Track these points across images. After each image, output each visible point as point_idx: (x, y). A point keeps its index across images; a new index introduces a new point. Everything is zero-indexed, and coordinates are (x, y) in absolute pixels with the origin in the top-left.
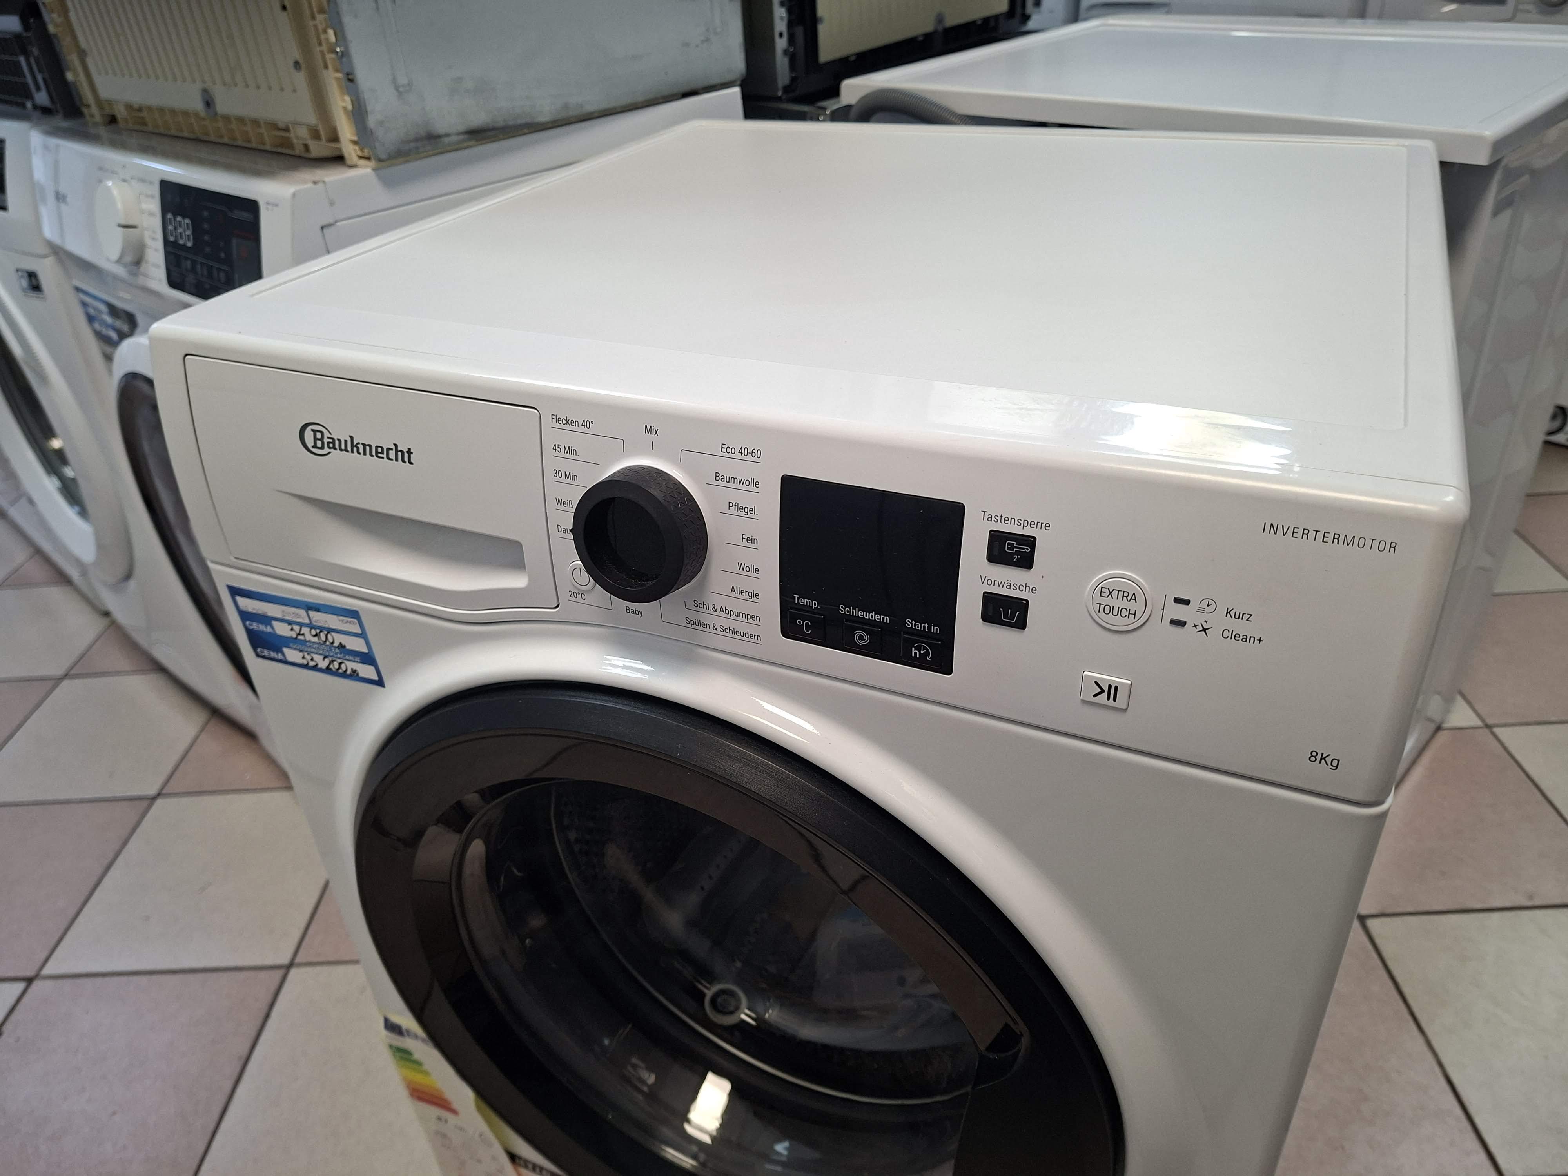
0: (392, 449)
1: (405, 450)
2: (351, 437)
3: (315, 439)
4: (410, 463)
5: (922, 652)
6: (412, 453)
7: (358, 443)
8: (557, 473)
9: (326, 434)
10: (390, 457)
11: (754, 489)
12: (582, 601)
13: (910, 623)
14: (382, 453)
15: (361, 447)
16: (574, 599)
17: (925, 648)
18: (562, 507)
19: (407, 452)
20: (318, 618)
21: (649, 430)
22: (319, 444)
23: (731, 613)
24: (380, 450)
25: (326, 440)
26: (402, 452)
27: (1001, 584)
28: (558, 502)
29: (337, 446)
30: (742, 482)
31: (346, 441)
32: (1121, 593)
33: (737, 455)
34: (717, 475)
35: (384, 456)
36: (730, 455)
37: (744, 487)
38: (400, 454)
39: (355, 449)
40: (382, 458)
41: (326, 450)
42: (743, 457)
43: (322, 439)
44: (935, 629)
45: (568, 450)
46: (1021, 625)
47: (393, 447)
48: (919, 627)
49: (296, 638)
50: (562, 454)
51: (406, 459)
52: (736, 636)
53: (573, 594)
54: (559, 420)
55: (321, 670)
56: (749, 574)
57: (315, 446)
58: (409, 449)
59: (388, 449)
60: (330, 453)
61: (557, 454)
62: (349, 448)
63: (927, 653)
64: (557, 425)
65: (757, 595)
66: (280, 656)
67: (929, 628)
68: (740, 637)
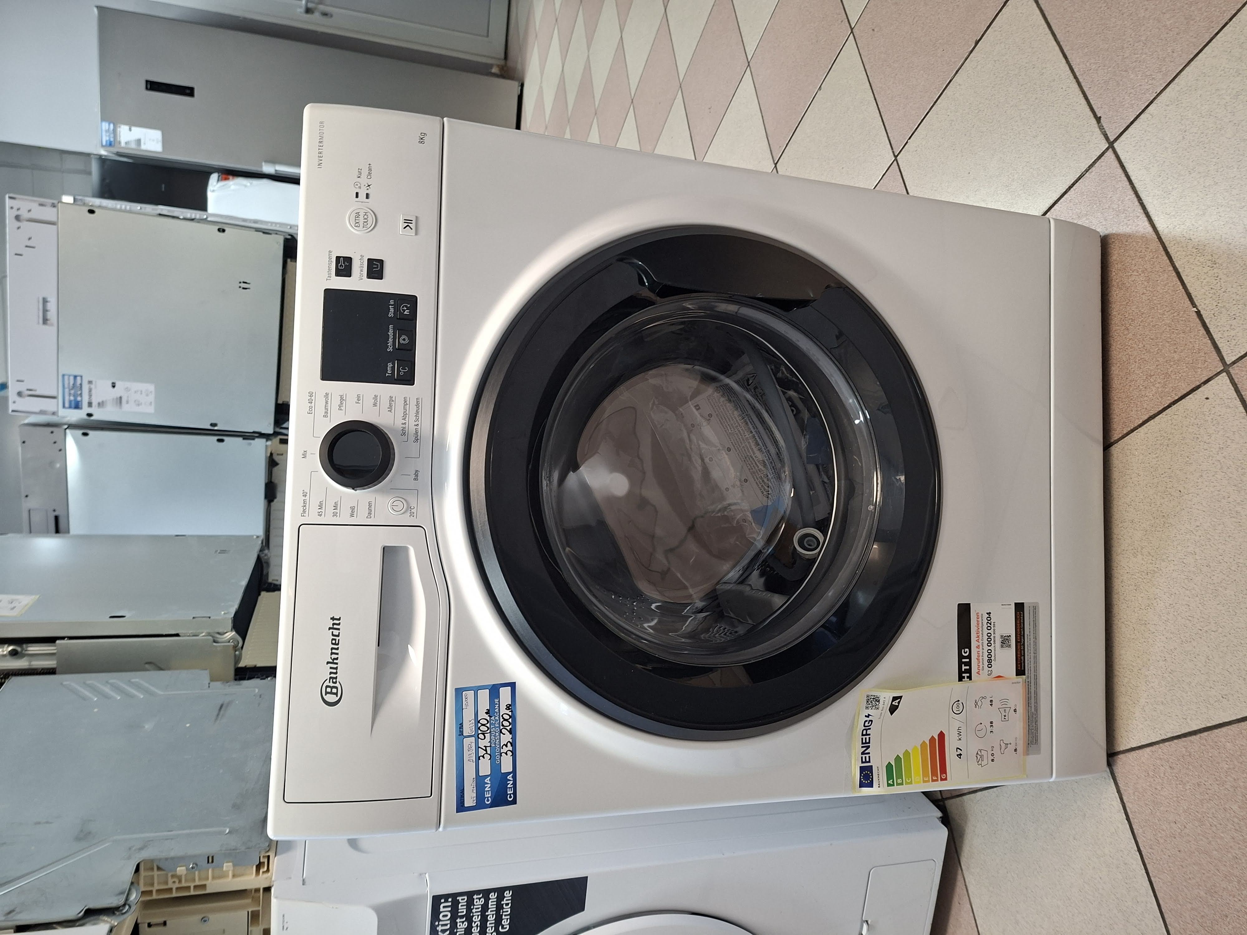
0: (332, 632)
1: (332, 622)
2: (328, 663)
3: (331, 693)
4: (339, 619)
5: (406, 309)
6: (333, 617)
7: (331, 658)
8: (335, 515)
9: (327, 683)
10: (338, 634)
11: (330, 395)
12: (416, 508)
13: (391, 314)
14: (335, 640)
15: (334, 656)
16: (415, 514)
17: (403, 307)
18: (355, 513)
19: (333, 621)
20: (469, 728)
21: (304, 456)
22: (334, 690)
23: (405, 414)
24: (334, 642)
25: (331, 684)
26: (334, 624)
27: (362, 271)
28: (352, 515)
29: (334, 676)
30: (327, 402)
31: (331, 668)
32: (357, 219)
33: (313, 405)
34: (324, 416)
35: (337, 638)
36: (313, 408)
37: (329, 401)
38: (335, 626)
39: (335, 661)
40: (339, 640)
41: (338, 685)
42: (313, 401)
43: (332, 688)
44: (392, 302)
45: (320, 507)
46: (381, 262)
47: (331, 630)
48: (392, 310)
49: (490, 755)
50: (323, 511)
51: (337, 622)
52: (420, 413)
53: (412, 514)
54: (304, 511)
55: (514, 738)
56: (378, 400)
57: (336, 694)
58: (331, 619)
59: (333, 635)
60: (339, 682)
61: (323, 514)
62: (335, 666)
63: (406, 306)
64: (307, 512)
65: (391, 397)
66: (510, 777)
67: (392, 305)
68: (420, 410)
